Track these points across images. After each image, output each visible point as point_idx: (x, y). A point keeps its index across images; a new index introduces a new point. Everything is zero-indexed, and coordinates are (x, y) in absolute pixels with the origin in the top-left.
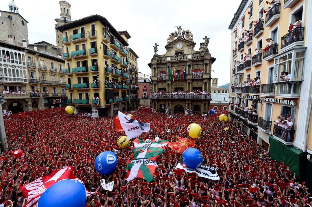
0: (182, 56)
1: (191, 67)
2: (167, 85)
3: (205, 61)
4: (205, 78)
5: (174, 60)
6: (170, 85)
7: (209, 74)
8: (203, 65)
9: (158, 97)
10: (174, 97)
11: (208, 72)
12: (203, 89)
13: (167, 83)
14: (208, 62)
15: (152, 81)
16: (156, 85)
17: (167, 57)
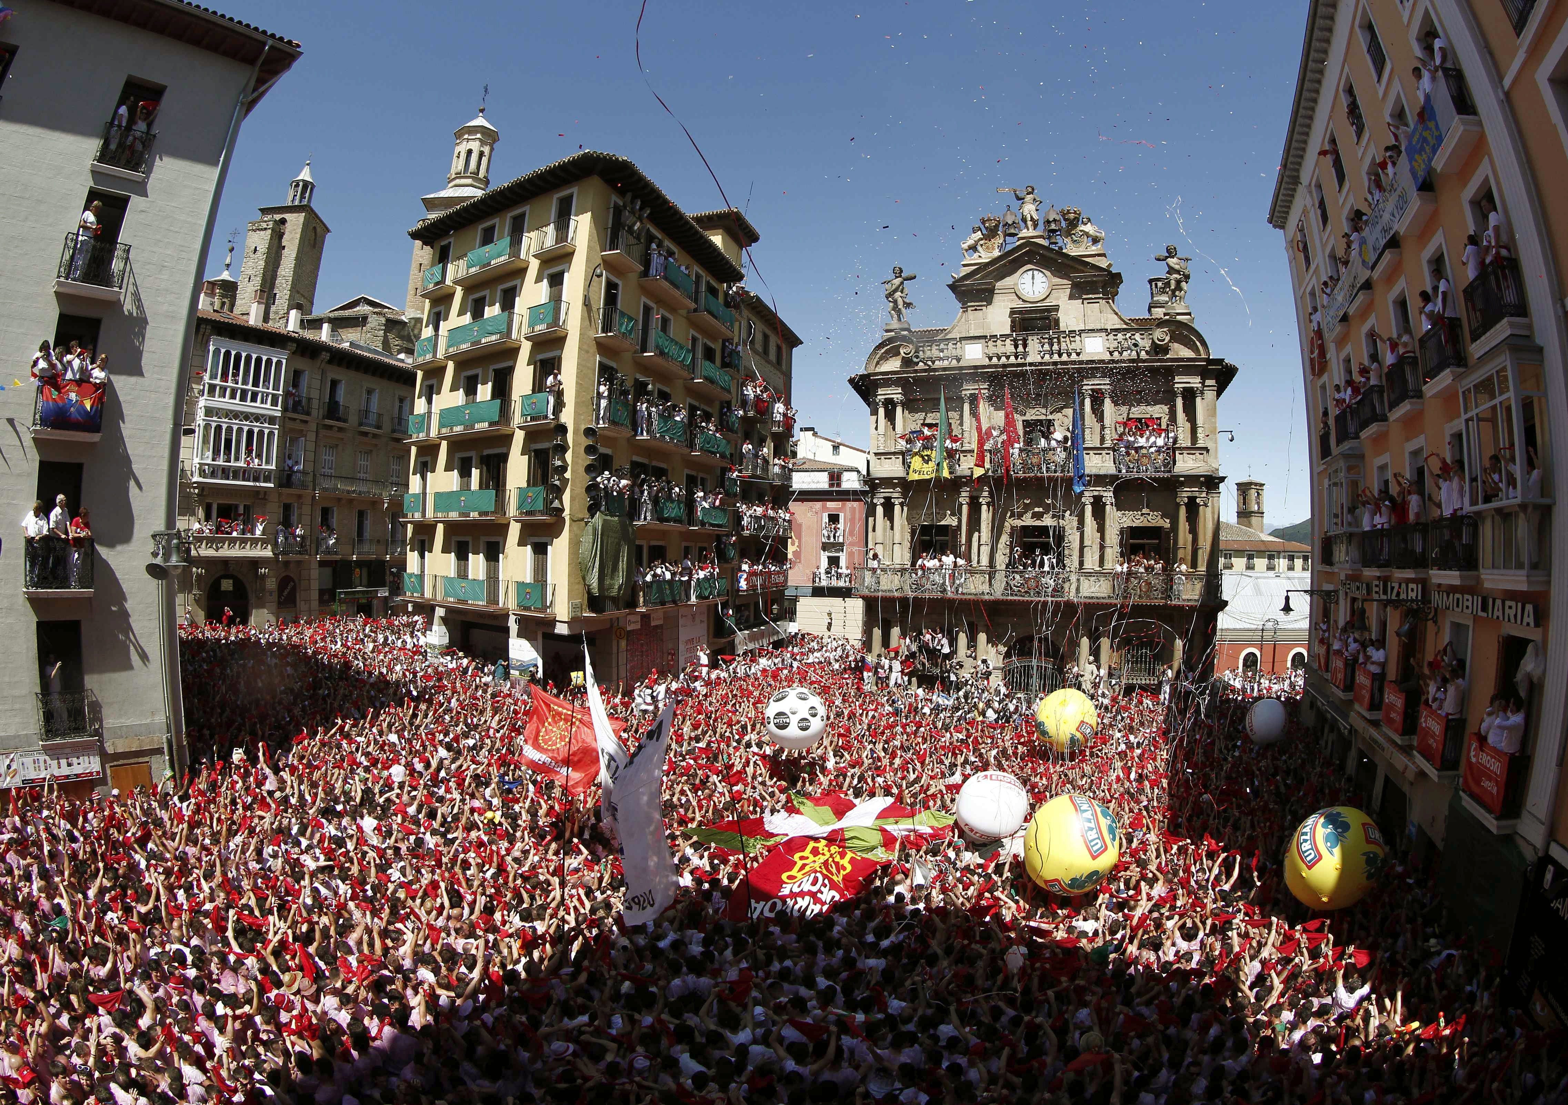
0: (1051, 339)
1: (1108, 402)
3: (1177, 375)
4: (1189, 476)
5: (1004, 360)
7: (1208, 450)
8: (1170, 398)
11: (1199, 440)
14: (1196, 383)
15: (872, 481)
17: (962, 339)
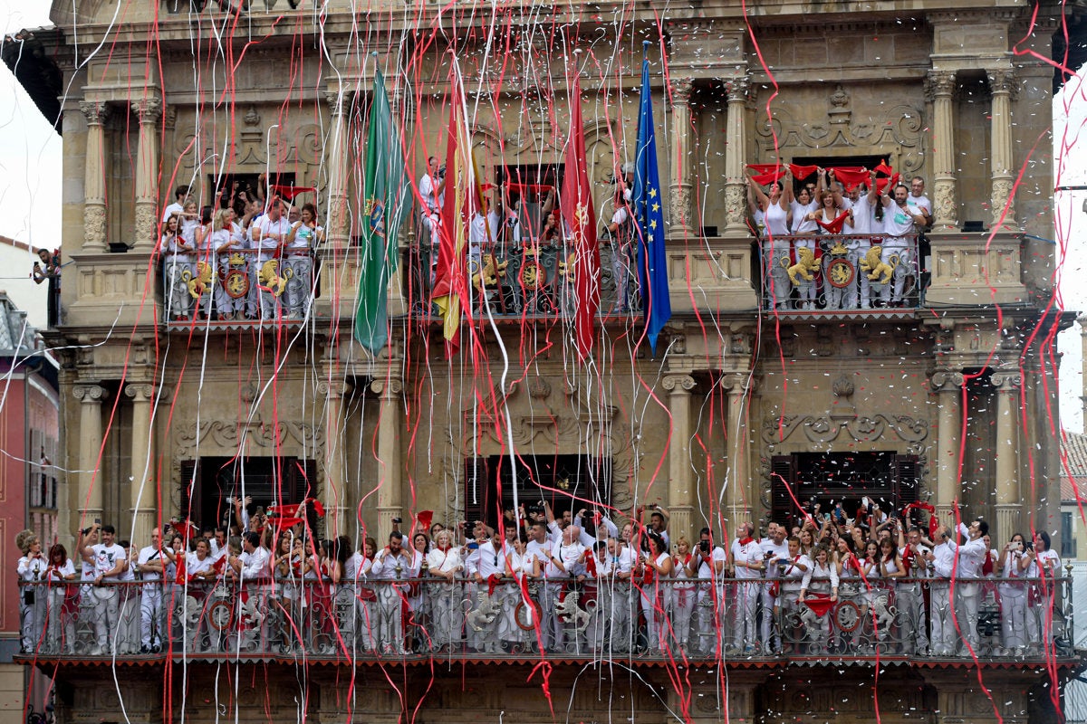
1: (735, 116)
2: (330, 407)
3: (943, 34)
4: (971, 311)
6: (387, 410)
7: (1024, 243)
8: (915, 98)
9: (167, 624)
10: (447, 629)
11: (999, 214)
12: (944, 485)
13: (327, 385)
14: (995, 60)
15: (61, 333)
16: (142, 417)
